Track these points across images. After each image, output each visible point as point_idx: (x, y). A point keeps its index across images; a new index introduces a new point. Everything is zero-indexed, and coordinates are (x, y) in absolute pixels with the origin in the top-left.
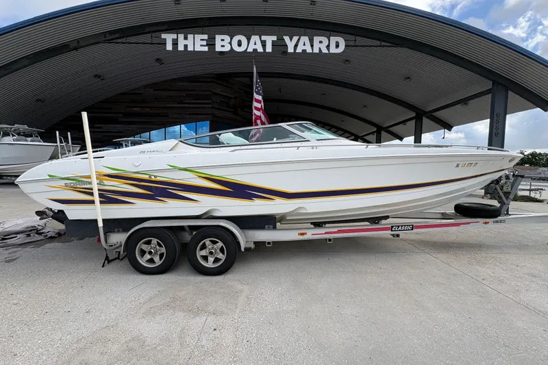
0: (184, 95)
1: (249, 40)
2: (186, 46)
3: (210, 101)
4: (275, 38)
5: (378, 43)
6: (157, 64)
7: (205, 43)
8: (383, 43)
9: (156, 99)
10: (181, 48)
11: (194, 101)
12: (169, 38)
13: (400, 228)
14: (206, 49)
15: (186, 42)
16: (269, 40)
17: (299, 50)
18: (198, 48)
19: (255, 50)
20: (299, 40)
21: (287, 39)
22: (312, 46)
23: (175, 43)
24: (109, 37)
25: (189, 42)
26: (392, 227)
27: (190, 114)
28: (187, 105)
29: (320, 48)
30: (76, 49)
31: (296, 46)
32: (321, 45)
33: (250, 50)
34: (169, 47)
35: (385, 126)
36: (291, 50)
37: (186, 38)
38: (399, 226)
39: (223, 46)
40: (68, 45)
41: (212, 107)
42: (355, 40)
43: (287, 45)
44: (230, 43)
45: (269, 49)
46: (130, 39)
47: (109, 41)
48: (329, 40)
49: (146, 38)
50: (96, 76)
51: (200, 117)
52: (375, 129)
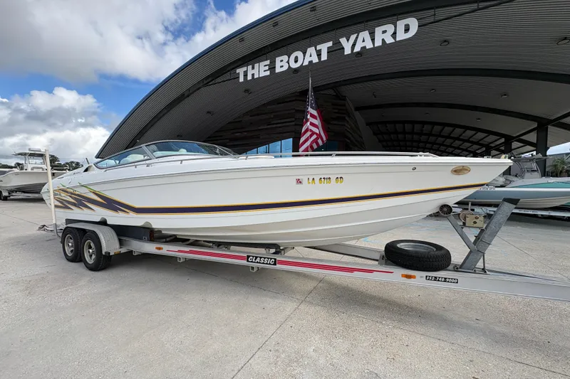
0: (272, 116)
1: (304, 53)
2: (253, 75)
3: (293, 119)
4: (330, 44)
5: (474, 6)
6: (247, 94)
7: (267, 68)
8: (482, 5)
9: (251, 123)
10: (249, 77)
11: (279, 121)
12: (241, 71)
13: (258, 260)
14: (268, 73)
15: (253, 72)
16: (324, 48)
17: (357, 49)
18: (263, 74)
19: (311, 62)
20: (357, 38)
21: (343, 41)
22: (373, 40)
23: (246, 75)
24: (205, 82)
25: (255, 72)
26: (248, 257)
27: (277, 133)
28: (274, 126)
29: (383, 40)
30: (188, 96)
31: (354, 45)
32: (384, 36)
33: (306, 63)
34: (241, 79)
35: (553, 118)
36: (348, 51)
37: (253, 68)
38: (256, 258)
39: (282, 67)
40: (184, 95)
41: (296, 125)
42: (435, 15)
43: (343, 48)
44: (288, 62)
45: (324, 57)
46: (219, 80)
47: (207, 85)
48: (396, 27)
49: (227, 76)
50: (208, 112)
51: (285, 135)
52: (535, 125)
